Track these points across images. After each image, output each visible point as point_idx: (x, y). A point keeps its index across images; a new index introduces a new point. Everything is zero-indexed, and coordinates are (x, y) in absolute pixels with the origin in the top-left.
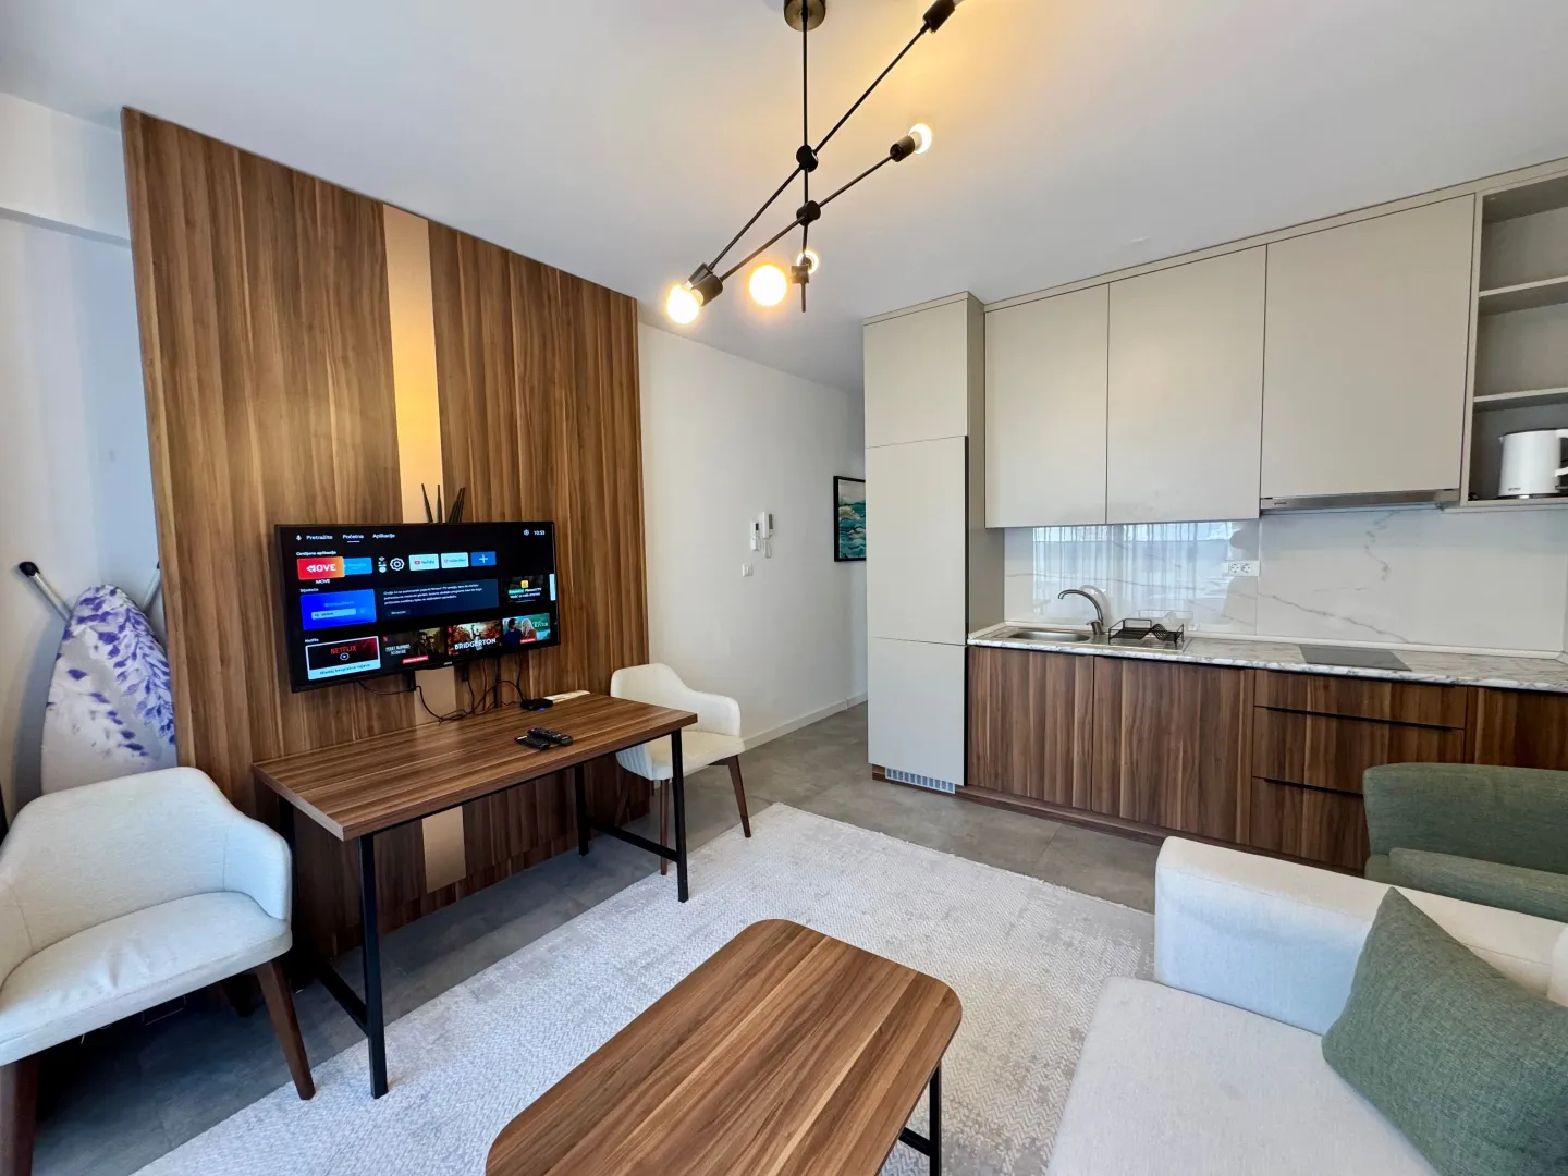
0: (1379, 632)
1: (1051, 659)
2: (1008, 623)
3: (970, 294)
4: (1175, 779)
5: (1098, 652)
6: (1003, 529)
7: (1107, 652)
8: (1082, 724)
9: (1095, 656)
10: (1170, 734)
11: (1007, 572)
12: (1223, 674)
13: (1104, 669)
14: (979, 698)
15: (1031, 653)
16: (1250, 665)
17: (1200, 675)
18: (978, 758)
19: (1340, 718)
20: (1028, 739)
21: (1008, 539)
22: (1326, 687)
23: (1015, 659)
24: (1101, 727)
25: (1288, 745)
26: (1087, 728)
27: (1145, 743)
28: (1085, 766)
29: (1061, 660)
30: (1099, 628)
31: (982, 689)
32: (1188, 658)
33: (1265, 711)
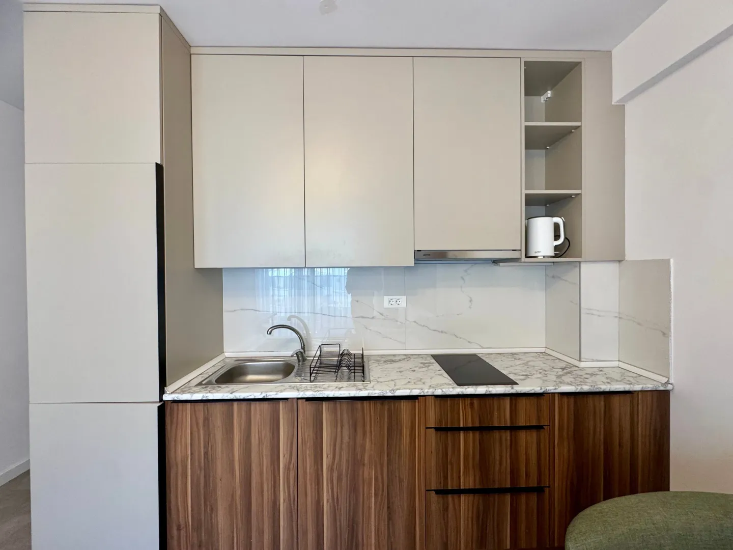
0: (469, 342)
1: (255, 407)
2: (227, 354)
3: (161, 8)
4: (370, 508)
5: (301, 395)
6: (220, 271)
7: (309, 394)
8: (288, 469)
9: (298, 399)
10: (364, 465)
11: (225, 306)
12: (404, 405)
13: (306, 410)
14: (179, 459)
15: (235, 404)
16: (422, 394)
17: (386, 407)
18: (179, 529)
19: (481, 429)
20: (233, 496)
21: (226, 280)
22: (472, 404)
23: (218, 409)
24: (305, 473)
25: (449, 457)
26: (292, 474)
27: (344, 479)
28: (291, 513)
29: (265, 406)
30: (302, 356)
31: (181, 449)
32: (376, 393)
33: (433, 430)
